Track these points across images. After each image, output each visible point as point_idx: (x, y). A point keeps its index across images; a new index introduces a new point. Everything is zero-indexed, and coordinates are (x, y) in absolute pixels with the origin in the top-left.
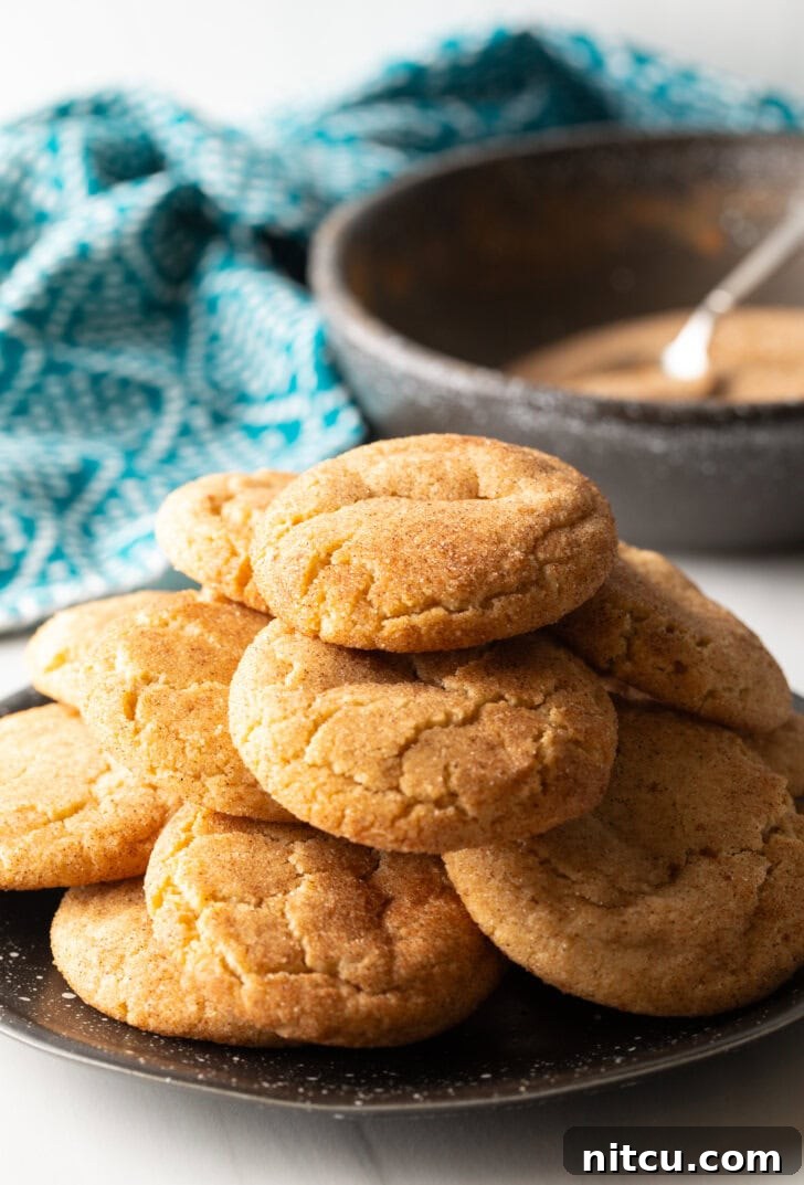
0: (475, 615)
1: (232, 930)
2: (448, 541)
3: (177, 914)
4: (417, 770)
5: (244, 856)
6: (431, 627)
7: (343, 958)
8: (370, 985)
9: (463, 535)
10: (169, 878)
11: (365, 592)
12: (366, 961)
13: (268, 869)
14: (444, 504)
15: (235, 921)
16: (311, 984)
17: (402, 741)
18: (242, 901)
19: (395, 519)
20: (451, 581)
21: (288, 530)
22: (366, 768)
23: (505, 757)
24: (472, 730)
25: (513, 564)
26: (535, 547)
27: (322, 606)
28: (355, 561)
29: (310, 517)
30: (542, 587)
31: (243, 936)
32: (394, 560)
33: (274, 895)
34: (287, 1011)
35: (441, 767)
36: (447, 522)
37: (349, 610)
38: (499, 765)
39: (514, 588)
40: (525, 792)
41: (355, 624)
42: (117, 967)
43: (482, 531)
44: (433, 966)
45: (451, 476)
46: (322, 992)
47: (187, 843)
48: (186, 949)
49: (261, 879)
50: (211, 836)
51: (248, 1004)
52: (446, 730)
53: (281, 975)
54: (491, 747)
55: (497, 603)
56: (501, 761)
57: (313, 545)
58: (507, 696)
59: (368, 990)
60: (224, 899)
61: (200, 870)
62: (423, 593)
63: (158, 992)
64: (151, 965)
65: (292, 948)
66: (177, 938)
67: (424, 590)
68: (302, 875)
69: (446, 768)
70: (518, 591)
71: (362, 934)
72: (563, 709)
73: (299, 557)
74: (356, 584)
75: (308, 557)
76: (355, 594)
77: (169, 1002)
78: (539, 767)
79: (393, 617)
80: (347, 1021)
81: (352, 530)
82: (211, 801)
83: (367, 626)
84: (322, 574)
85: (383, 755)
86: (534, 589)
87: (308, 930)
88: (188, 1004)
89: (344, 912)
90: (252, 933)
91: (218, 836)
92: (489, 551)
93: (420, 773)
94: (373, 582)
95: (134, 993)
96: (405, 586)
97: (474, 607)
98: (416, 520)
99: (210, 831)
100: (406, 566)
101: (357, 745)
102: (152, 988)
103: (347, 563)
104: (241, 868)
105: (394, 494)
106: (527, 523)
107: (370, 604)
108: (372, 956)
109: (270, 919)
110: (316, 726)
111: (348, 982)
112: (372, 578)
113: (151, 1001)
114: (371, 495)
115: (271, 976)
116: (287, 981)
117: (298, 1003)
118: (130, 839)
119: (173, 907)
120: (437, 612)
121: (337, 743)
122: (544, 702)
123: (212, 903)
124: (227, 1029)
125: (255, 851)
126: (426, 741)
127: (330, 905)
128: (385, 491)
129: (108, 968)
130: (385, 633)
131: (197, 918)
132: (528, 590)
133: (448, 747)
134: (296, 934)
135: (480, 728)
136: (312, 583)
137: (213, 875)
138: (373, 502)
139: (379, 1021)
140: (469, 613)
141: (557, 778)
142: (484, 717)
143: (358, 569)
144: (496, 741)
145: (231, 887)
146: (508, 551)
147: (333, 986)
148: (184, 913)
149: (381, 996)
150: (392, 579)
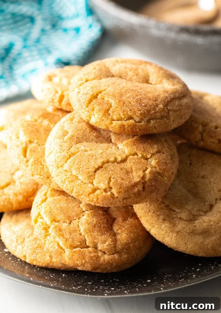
0: (144, 125)
1: (61, 233)
2: (139, 97)
3: (42, 227)
4: (100, 178)
5: (65, 205)
6: (129, 126)
7: (99, 242)
8: (109, 252)
9: (144, 96)
10: (39, 213)
11: (108, 110)
12: (107, 243)
13: (73, 210)
14: (137, 84)
15: (62, 229)
16: (88, 252)
17: (97, 167)
18: (64, 222)
19: (121, 86)
20: (138, 112)
21: (83, 83)
22: (83, 175)
23: (131, 177)
24: (122, 165)
25: (159, 109)
26: (167, 104)
27: (92, 112)
28: (106, 99)
29: (92, 80)
30: (168, 119)
31: (65, 235)
32: (120, 101)
33: (75, 219)
34: (80, 262)
35: (108, 178)
36: (139, 91)
37: (102, 115)
38: (128, 179)
39: (159, 118)
40: (136, 190)
41: (103, 120)
42: (23, 242)
43: (150, 96)
44: (130, 244)
45: (141, 74)
46: (92, 255)
47: (45, 200)
48: (45, 239)
49: (71, 213)
50: (53, 198)
51: (67, 259)
52: (113, 164)
53: (78, 249)
54: (128, 172)
55: (152, 122)
56: (130, 178)
57: (92, 91)
58: (138, 154)
59: (108, 253)
60: (58, 221)
61: (50, 211)
62: (128, 114)
63: (36, 252)
64: (34, 242)
65: (82, 239)
66: (42, 235)
67: (129, 113)
68: (85, 212)
69: (110, 178)
70: (160, 119)
71: (106, 233)
72: (157, 161)
73: (87, 94)
74: (106, 107)
75: (90, 95)
76: (105, 110)
77: (40, 256)
78: (143, 181)
79: (117, 120)
80: (101, 265)
81: (106, 88)
82: (53, 186)
83: (107, 122)
84: (94, 101)
85: (89, 171)
86: (165, 119)
87: (87, 232)
88: (47, 257)
89: (99, 225)
90: (68, 234)
91: (56, 198)
92: (152, 103)
93: (100, 179)
94: (111, 107)
95: (28, 252)
96: (122, 111)
97: (144, 122)
98: (128, 88)
99: (53, 196)
100: (123, 104)
101: (81, 166)
102: (34, 251)
103: (103, 99)
104: (64, 210)
105: (120, 77)
106: (165, 95)
107: (109, 114)
108: (109, 241)
109: (74, 228)
110: (70, 157)
111: (101, 251)
112: (111, 105)
113: (34, 255)
114: (113, 76)
115: (74, 249)
116: (80, 251)
117: (84, 259)
118: (26, 196)
119: (41, 224)
120: (131, 121)
121: (75, 164)
122: (151, 157)
123: (54, 223)
124: (60, 265)
125: (68, 203)
126: (105, 168)
127: (94, 222)
128: (117, 76)
129: (19, 243)
130: (113, 125)
131: (49, 228)
132: (163, 119)
133: (112, 171)
134: (83, 234)
135: (126, 165)
136: (90, 103)
137: (54, 212)
138: (114, 79)
139: (112, 264)
140: (143, 123)
141: (149, 186)
142: (128, 161)
143: (107, 102)
144: (130, 170)
145: (61, 217)
146: (159, 104)
147: (96, 252)
148: (44, 226)
149: (113, 255)
150: (118, 108)
